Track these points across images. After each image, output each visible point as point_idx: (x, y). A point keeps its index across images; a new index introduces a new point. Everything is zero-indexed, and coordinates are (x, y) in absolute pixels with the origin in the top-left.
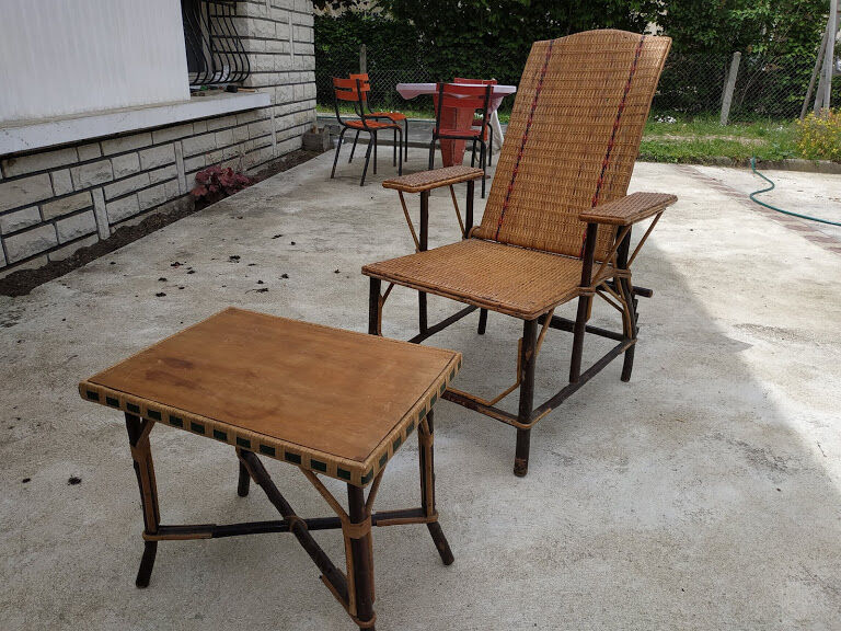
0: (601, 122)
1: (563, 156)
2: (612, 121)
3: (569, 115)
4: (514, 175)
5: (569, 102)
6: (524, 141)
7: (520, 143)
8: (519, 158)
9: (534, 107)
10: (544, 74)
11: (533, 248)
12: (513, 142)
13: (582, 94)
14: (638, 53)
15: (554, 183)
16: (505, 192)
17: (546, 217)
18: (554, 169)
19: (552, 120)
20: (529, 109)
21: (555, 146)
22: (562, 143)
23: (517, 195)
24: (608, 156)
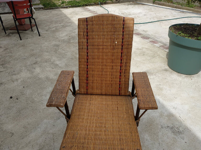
0: (115, 51)
1: (104, 64)
2: (120, 50)
3: (103, 49)
4: (87, 72)
5: (101, 44)
6: (87, 59)
7: (86, 60)
8: (87, 66)
9: (87, 46)
10: (87, 33)
11: (102, 95)
12: (83, 60)
13: (105, 40)
14: (124, 25)
15: (104, 73)
16: (85, 78)
17: (104, 84)
18: (102, 69)
19: (96, 51)
20: (86, 47)
21: (100, 61)
22: (103, 59)
23: (90, 78)
24: (121, 62)
